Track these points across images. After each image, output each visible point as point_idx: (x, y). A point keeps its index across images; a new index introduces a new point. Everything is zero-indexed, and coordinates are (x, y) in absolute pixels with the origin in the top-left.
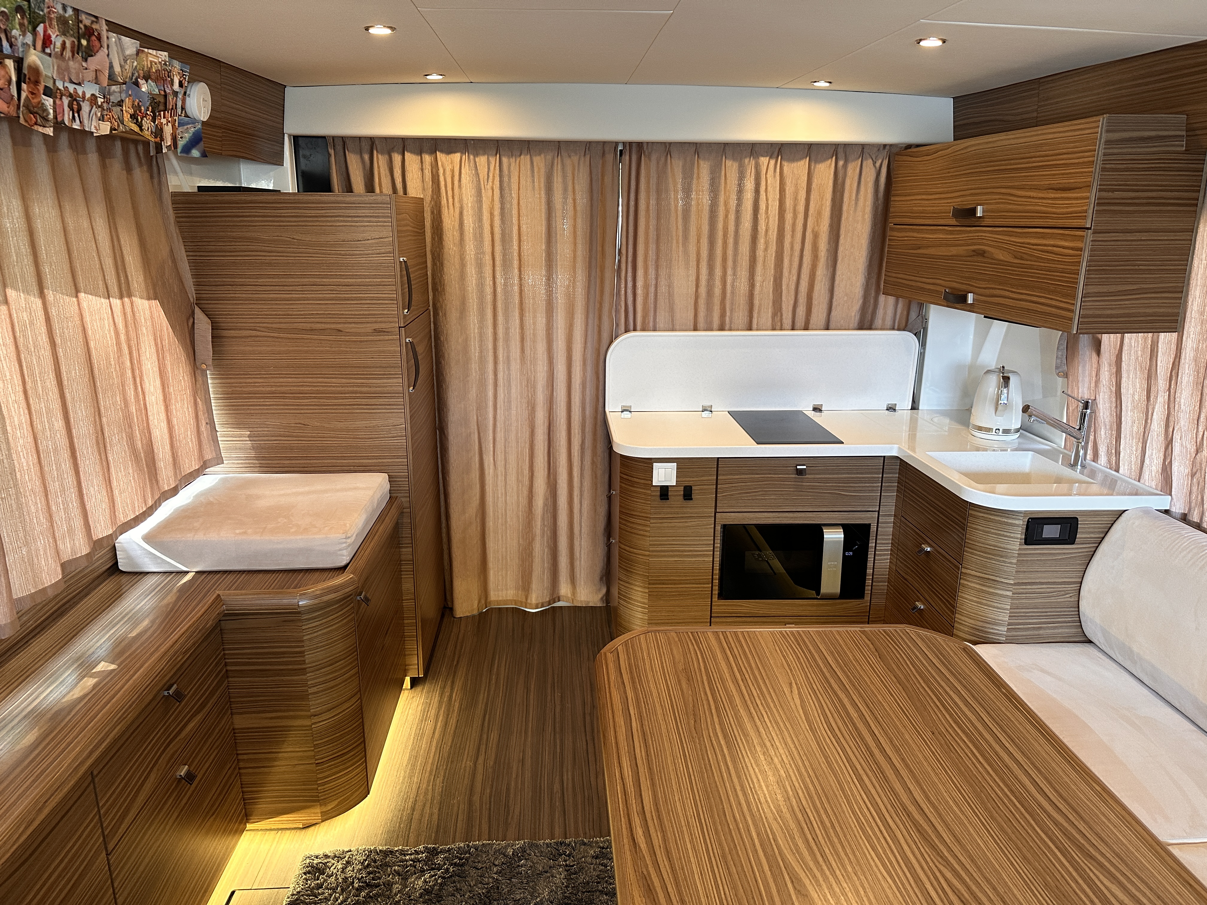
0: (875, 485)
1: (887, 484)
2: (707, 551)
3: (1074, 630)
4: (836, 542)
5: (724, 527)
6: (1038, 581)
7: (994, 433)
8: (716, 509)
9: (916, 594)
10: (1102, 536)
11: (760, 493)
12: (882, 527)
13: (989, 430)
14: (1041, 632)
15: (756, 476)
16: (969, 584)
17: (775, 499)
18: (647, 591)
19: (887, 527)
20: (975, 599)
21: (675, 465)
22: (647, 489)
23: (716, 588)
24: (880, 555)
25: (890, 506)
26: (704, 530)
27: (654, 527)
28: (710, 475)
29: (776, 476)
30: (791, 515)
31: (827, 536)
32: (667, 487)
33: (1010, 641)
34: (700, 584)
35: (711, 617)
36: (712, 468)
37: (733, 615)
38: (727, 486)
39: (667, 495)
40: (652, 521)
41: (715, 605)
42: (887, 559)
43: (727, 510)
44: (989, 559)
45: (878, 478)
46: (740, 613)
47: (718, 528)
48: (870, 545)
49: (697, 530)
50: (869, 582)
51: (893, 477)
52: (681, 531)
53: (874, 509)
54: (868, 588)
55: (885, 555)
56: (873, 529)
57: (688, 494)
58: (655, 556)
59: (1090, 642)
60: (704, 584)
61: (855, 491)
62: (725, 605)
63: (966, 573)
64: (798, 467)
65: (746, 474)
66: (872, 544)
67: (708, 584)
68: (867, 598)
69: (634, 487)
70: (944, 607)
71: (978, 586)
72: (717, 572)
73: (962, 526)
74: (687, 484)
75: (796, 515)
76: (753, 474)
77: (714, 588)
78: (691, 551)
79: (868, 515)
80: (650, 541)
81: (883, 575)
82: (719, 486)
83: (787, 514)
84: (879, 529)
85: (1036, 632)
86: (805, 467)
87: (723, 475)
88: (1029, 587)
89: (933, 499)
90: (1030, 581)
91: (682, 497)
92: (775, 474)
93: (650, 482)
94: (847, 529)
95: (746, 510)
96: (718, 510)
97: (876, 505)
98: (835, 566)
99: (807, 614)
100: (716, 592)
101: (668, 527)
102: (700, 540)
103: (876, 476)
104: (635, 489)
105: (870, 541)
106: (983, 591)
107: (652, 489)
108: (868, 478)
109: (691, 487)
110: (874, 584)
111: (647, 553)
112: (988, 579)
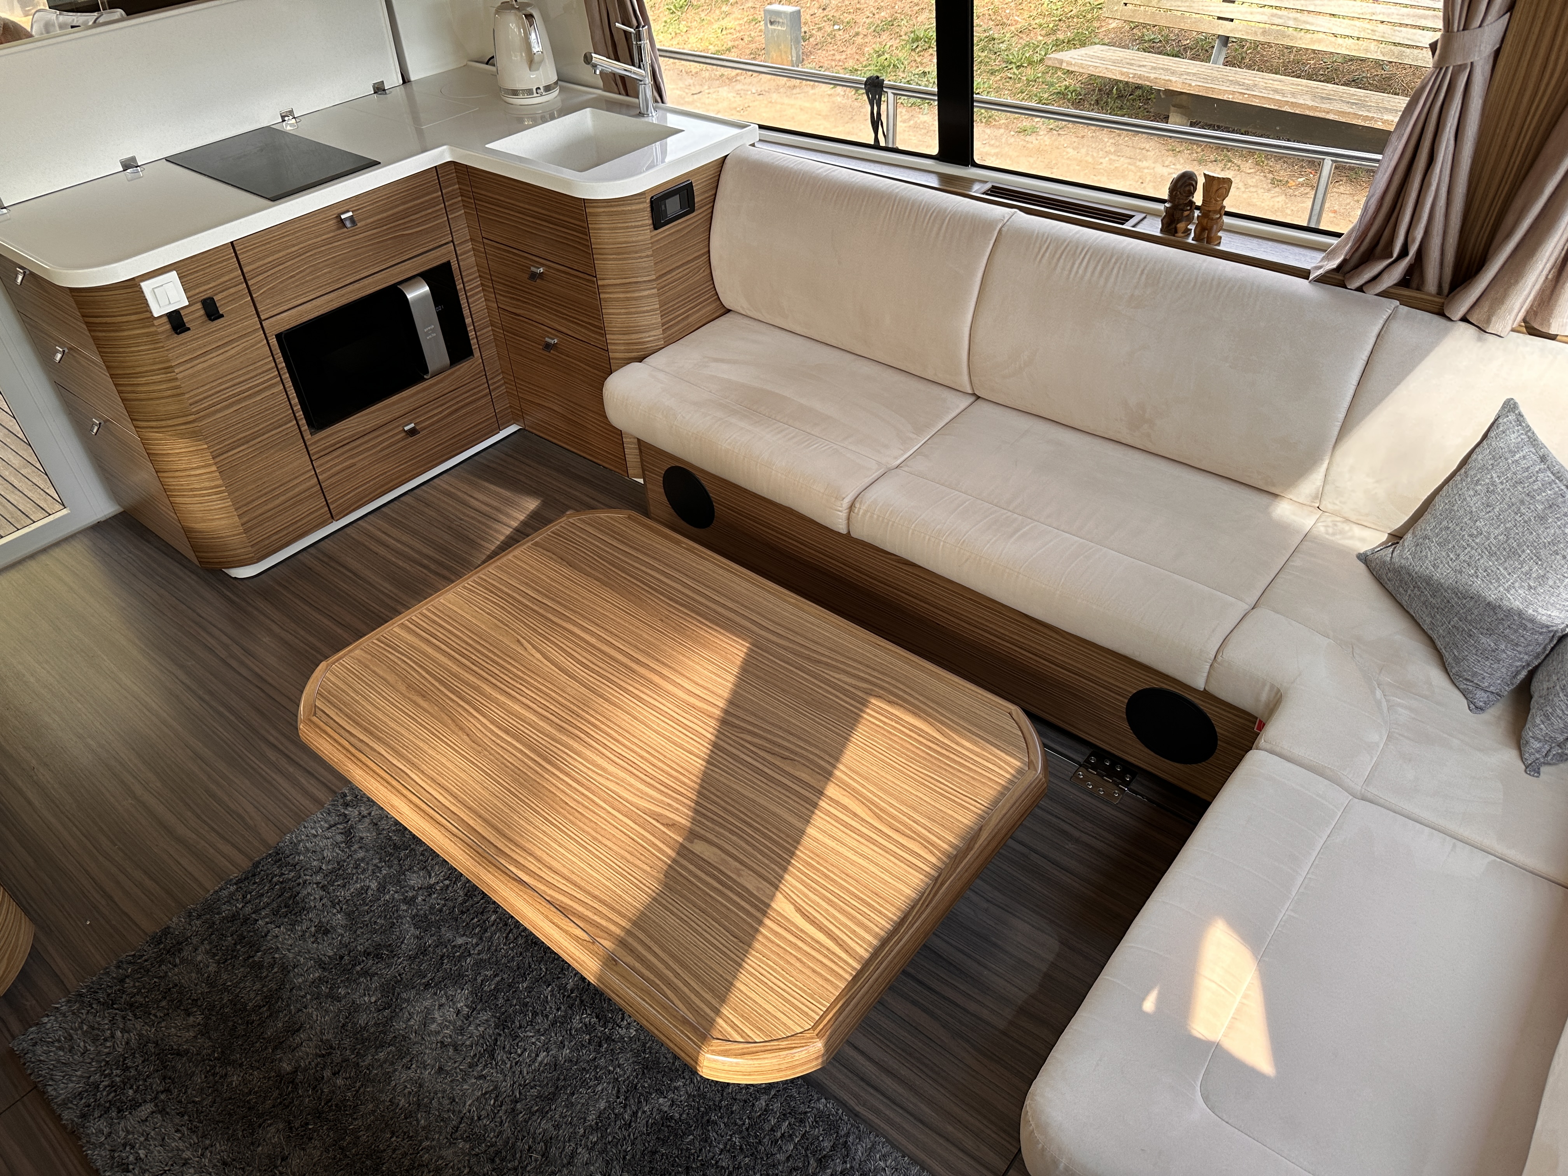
0: (438, 208)
1: (450, 202)
2: (271, 379)
3: (714, 305)
4: (421, 299)
5: (278, 337)
6: (674, 266)
7: (535, 95)
8: (259, 317)
9: (540, 329)
10: (714, 192)
11: (308, 271)
12: (464, 260)
13: (529, 92)
14: (690, 320)
15: (294, 249)
16: (611, 296)
17: (329, 272)
18: (214, 468)
19: (468, 258)
20: (623, 311)
21: (174, 274)
22: (148, 327)
23: (303, 422)
24: (473, 296)
25: (462, 231)
26: (256, 353)
27: (184, 378)
28: (231, 271)
29: (319, 239)
30: (357, 285)
31: (410, 296)
32: (177, 312)
33: (669, 341)
34: (280, 427)
35: (312, 461)
36: (229, 259)
37: (338, 446)
38: (260, 277)
39: (183, 324)
40: (177, 371)
41: (311, 445)
42: (481, 298)
43: (275, 312)
44: (625, 259)
45: (438, 197)
46: (345, 439)
47: (274, 341)
48: (458, 287)
49: (248, 356)
50: (472, 334)
51: (453, 190)
52: (225, 366)
53: (447, 241)
54: (473, 342)
55: (477, 293)
56: (454, 265)
57: (211, 311)
58: (204, 417)
59: (729, 311)
60: (286, 424)
61: (419, 225)
62: (322, 439)
63: (603, 286)
64: (343, 217)
65: (279, 251)
66: (460, 286)
67: (291, 421)
68: (477, 354)
69: (124, 330)
70: (586, 332)
71: (622, 295)
72: (295, 401)
73: (584, 231)
74: (204, 296)
75: (362, 283)
76: (288, 248)
77: (300, 423)
78: (250, 388)
79: (443, 250)
80: (189, 399)
81: (484, 318)
82: (250, 283)
83: (351, 288)
84: (461, 264)
85: (686, 323)
86: (350, 214)
87: (250, 264)
88: (669, 276)
89: (527, 206)
90: (668, 269)
91: (205, 318)
92: (317, 237)
93: (148, 315)
94: (428, 276)
95: (299, 302)
96: (263, 317)
97: (447, 234)
98: (433, 331)
99: (421, 403)
100: (305, 428)
101: (204, 369)
102: (256, 369)
103: (435, 195)
104: (126, 333)
105: (457, 283)
106: (628, 299)
107: (156, 323)
108: (427, 201)
109: (212, 299)
110: (478, 334)
111: (193, 417)
112: (630, 283)
